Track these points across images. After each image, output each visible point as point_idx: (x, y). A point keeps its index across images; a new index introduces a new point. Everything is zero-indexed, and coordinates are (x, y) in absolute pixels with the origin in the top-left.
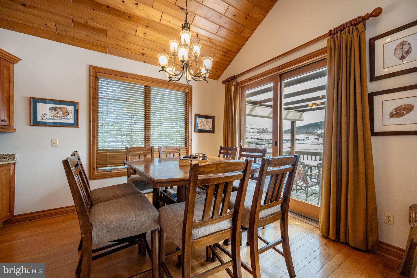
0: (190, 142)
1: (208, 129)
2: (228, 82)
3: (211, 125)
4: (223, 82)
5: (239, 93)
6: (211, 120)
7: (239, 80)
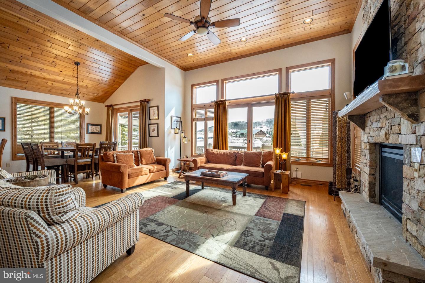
0: (83, 139)
1: (96, 132)
2: (109, 107)
3: (99, 130)
4: (106, 106)
5: (114, 114)
6: (99, 127)
7: (115, 107)
